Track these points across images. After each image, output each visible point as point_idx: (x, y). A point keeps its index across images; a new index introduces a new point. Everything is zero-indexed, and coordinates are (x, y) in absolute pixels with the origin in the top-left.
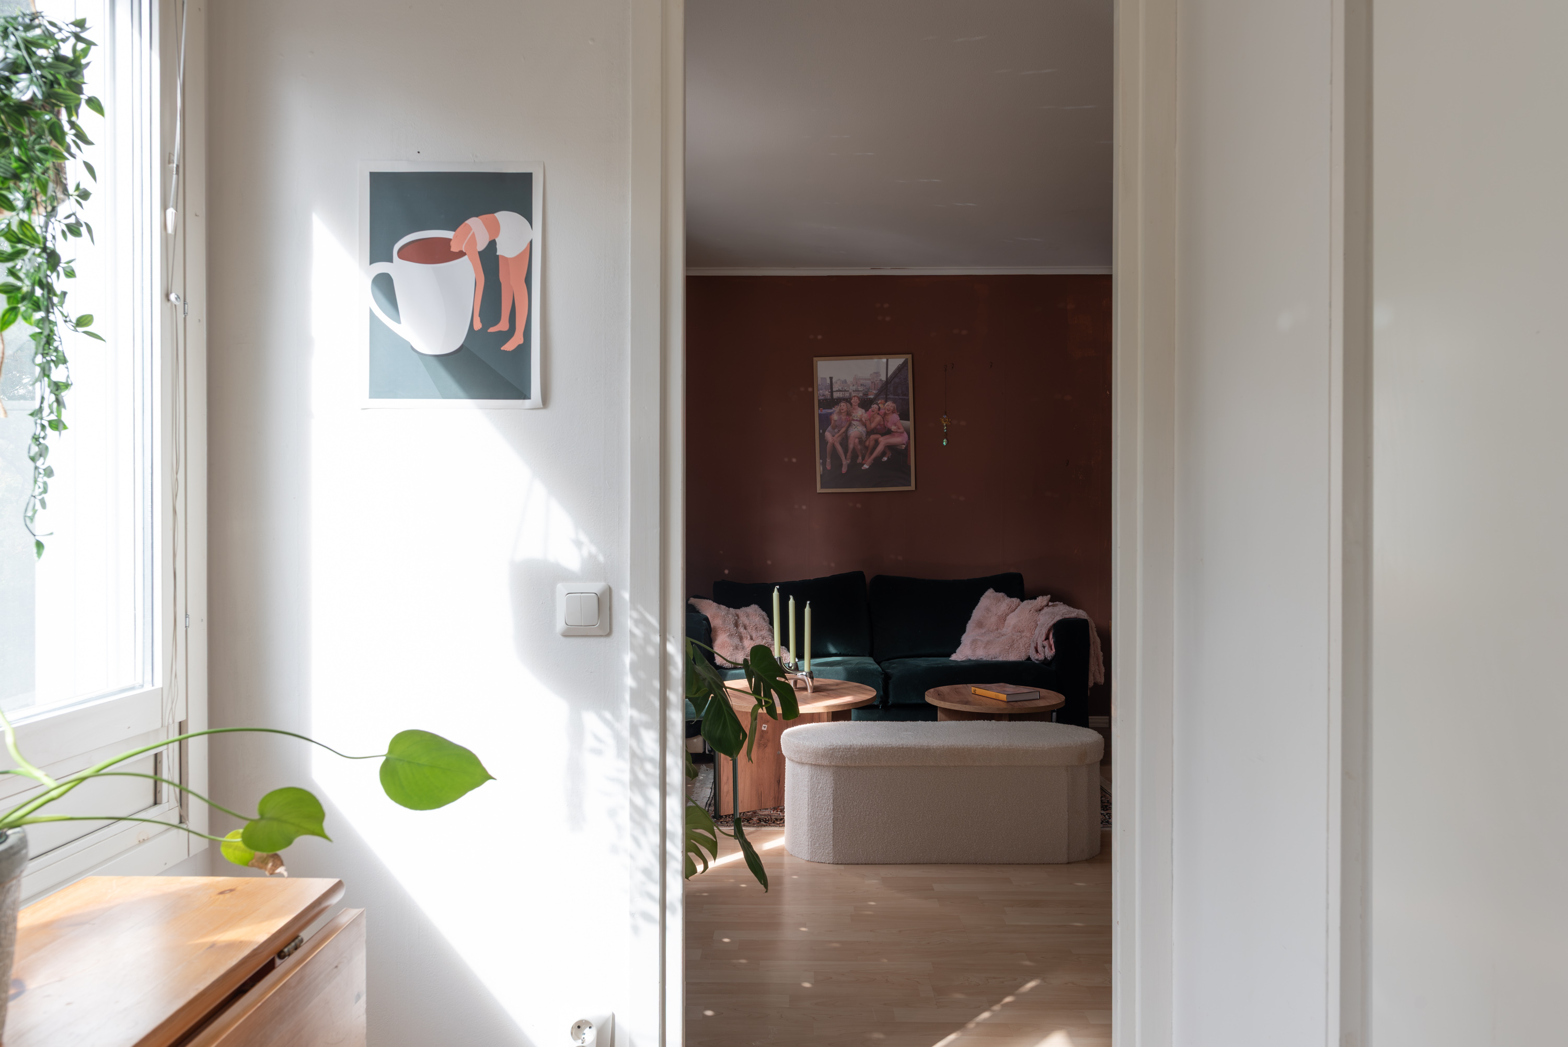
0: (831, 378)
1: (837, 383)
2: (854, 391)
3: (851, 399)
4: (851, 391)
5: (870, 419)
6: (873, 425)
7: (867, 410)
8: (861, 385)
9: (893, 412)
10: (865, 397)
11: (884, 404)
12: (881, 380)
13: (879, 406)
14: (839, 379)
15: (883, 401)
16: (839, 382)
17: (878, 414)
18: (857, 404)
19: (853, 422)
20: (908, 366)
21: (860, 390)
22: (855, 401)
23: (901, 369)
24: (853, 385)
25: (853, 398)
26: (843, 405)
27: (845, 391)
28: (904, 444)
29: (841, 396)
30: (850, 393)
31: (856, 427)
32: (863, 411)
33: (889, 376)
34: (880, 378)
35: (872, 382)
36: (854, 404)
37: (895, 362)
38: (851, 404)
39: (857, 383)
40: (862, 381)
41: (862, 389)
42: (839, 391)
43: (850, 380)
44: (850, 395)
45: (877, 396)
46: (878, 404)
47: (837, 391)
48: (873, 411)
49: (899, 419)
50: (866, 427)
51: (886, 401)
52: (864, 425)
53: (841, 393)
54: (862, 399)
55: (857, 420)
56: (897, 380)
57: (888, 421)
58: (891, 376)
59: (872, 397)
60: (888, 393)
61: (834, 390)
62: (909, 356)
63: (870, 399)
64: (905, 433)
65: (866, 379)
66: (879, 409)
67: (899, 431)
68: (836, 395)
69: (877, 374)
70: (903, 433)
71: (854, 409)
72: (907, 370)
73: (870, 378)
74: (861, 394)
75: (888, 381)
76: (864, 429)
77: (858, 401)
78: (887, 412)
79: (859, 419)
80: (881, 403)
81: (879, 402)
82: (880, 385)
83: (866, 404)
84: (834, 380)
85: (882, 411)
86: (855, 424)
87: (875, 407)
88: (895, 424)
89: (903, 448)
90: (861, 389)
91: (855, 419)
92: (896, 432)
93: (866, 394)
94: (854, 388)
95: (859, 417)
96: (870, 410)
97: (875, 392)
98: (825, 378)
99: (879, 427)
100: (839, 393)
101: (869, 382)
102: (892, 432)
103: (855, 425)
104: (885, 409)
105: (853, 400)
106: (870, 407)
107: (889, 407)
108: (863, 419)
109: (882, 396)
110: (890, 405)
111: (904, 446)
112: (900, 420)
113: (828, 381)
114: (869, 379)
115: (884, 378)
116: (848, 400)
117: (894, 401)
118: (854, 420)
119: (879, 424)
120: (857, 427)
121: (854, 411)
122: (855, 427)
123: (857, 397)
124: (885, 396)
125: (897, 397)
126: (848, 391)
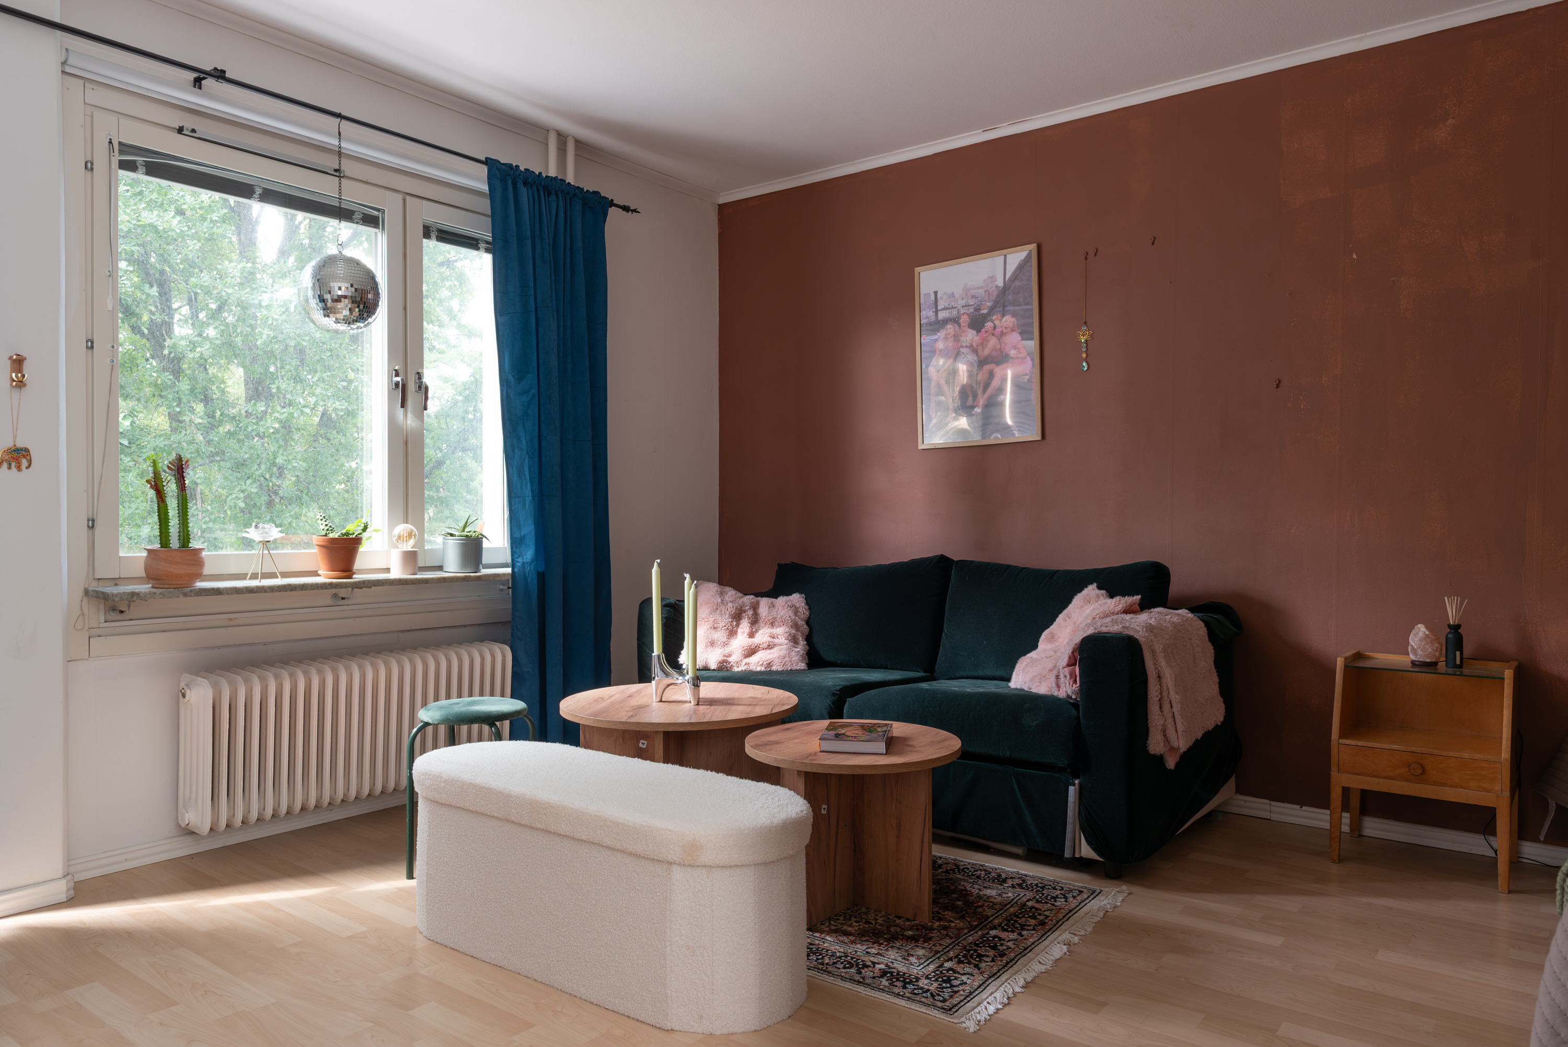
0: (936, 293)
1: (942, 298)
2: (963, 307)
3: (959, 318)
4: (959, 307)
5: (982, 344)
6: (987, 352)
7: (979, 331)
8: (973, 297)
9: (1013, 330)
10: (977, 313)
11: (1001, 320)
12: (997, 287)
13: (994, 324)
14: (945, 293)
15: (999, 315)
16: (944, 297)
17: (993, 335)
18: (967, 323)
19: (962, 350)
20: (1031, 262)
21: (971, 304)
22: (965, 320)
23: (1021, 267)
24: (963, 299)
25: (962, 317)
26: (950, 328)
27: (953, 308)
28: (1027, 375)
29: (948, 316)
30: (958, 310)
31: (965, 356)
32: (975, 332)
33: (1007, 279)
34: (996, 283)
35: (985, 291)
36: (963, 324)
37: (1016, 257)
38: (960, 326)
39: (966, 295)
40: (973, 292)
41: (973, 303)
42: (945, 309)
43: (958, 292)
44: (958, 313)
45: (992, 310)
46: (992, 321)
47: (943, 309)
48: (986, 332)
49: (1020, 338)
50: (977, 355)
51: (1003, 316)
52: (975, 351)
53: (948, 311)
54: (972, 316)
55: (966, 347)
56: (1017, 284)
57: (1006, 344)
58: (1010, 280)
59: (985, 311)
60: (1006, 304)
61: (939, 308)
62: (1033, 246)
63: (982, 314)
64: (1028, 358)
65: (978, 288)
66: (995, 328)
67: (1020, 356)
68: (942, 315)
69: (992, 278)
70: (1025, 358)
71: (963, 331)
72: (1031, 266)
73: (983, 285)
74: (972, 310)
75: (1005, 289)
76: (976, 358)
77: (968, 319)
78: (1005, 331)
79: (968, 345)
80: (997, 319)
81: (994, 318)
82: (995, 294)
83: (977, 323)
84: (939, 295)
85: (998, 330)
86: (964, 352)
87: (989, 325)
88: (1015, 348)
89: (1026, 380)
90: (971, 302)
91: (964, 345)
92: (1017, 358)
93: (978, 309)
94: (963, 302)
95: (968, 341)
96: (983, 330)
97: (989, 304)
98: (929, 294)
99: (994, 353)
100: (944, 311)
101: (982, 291)
102: (1012, 358)
103: (963, 354)
104: (1002, 327)
105: (962, 320)
106: (983, 326)
107: (1007, 323)
108: (974, 344)
109: (998, 309)
110: (1008, 320)
111: (1027, 377)
112: (1022, 340)
113: (933, 298)
114: (982, 288)
115: (1000, 283)
116: (955, 321)
117: (1014, 315)
118: (962, 347)
119: (995, 349)
120: (967, 356)
121: (963, 335)
122: (963, 356)
123: (967, 314)
124: (1001, 309)
125: (1017, 308)
126: (956, 307)
